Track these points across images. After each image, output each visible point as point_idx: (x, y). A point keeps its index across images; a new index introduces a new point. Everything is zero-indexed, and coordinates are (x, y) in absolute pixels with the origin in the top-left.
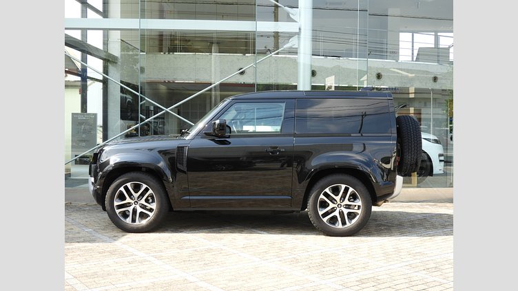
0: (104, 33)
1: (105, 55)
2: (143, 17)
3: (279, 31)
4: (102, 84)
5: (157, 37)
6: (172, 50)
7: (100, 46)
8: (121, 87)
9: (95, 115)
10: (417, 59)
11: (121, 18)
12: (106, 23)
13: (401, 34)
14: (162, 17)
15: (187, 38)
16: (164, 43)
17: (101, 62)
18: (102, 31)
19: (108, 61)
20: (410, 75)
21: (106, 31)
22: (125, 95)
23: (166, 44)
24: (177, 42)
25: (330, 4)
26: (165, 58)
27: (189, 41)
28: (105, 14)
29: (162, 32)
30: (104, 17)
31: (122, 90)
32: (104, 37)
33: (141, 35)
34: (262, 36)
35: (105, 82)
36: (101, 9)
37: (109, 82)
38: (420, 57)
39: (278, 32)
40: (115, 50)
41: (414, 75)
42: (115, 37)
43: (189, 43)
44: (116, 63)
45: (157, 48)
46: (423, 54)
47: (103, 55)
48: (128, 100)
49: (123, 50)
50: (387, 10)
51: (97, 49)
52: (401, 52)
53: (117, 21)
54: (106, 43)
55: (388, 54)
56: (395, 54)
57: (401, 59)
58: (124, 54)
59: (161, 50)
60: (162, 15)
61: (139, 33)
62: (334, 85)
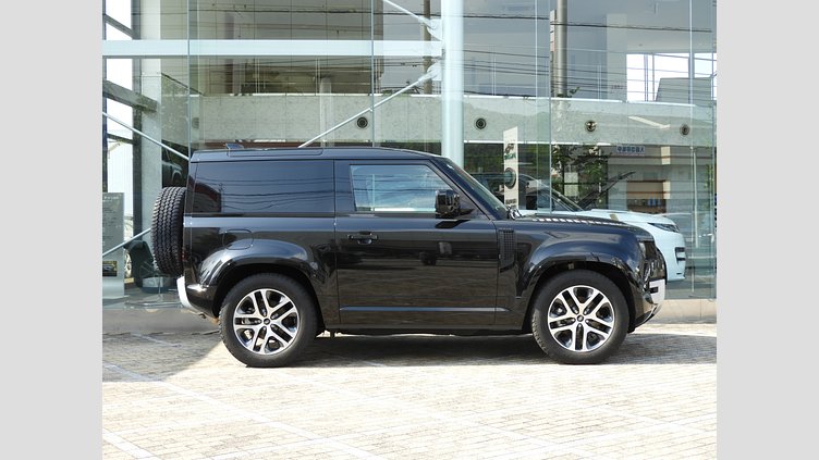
0: (134, 63)
1: (138, 100)
2: (193, 35)
3: (432, 55)
4: (131, 146)
5: (223, 69)
6: (248, 89)
7: (128, 84)
8: (164, 151)
9: (121, 196)
10: (659, 98)
11: (162, 38)
12: (138, 47)
13: (628, 56)
14: (230, 36)
15: (274, 70)
16: (235, 77)
17: (130, 109)
18: (130, 60)
19: (142, 108)
20: (662, 126)
21: (138, 60)
22: (169, 164)
23: (238, 79)
24: (256, 76)
25: (510, 8)
26: (236, 103)
27: (278, 74)
28: (135, 32)
29: (231, 60)
30: (134, 38)
31: (166, 156)
32: (134, 70)
33: (191, 66)
34: (404, 64)
35: (137, 143)
36: (128, 24)
37: (144, 142)
38: (663, 94)
39: (431, 57)
40: (153, 90)
41: (668, 126)
42: (153, 69)
43: (277, 78)
44: (154, 111)
45: (224, 87)
46: (668, 89)
47: (134, 99)
48: (175, 171)
49: (165, 89)
50: (605, 17)
51: (124, 90)
52: (630, 86)
53: (155, 43)
54: (137, 80)
55: (608, 90)
56: (620, 89)
57: (631, 98)
58: (169, 98)
59: (229, 90)
60: (230, 33)
61: (187, 63)
62: (517, 142)
